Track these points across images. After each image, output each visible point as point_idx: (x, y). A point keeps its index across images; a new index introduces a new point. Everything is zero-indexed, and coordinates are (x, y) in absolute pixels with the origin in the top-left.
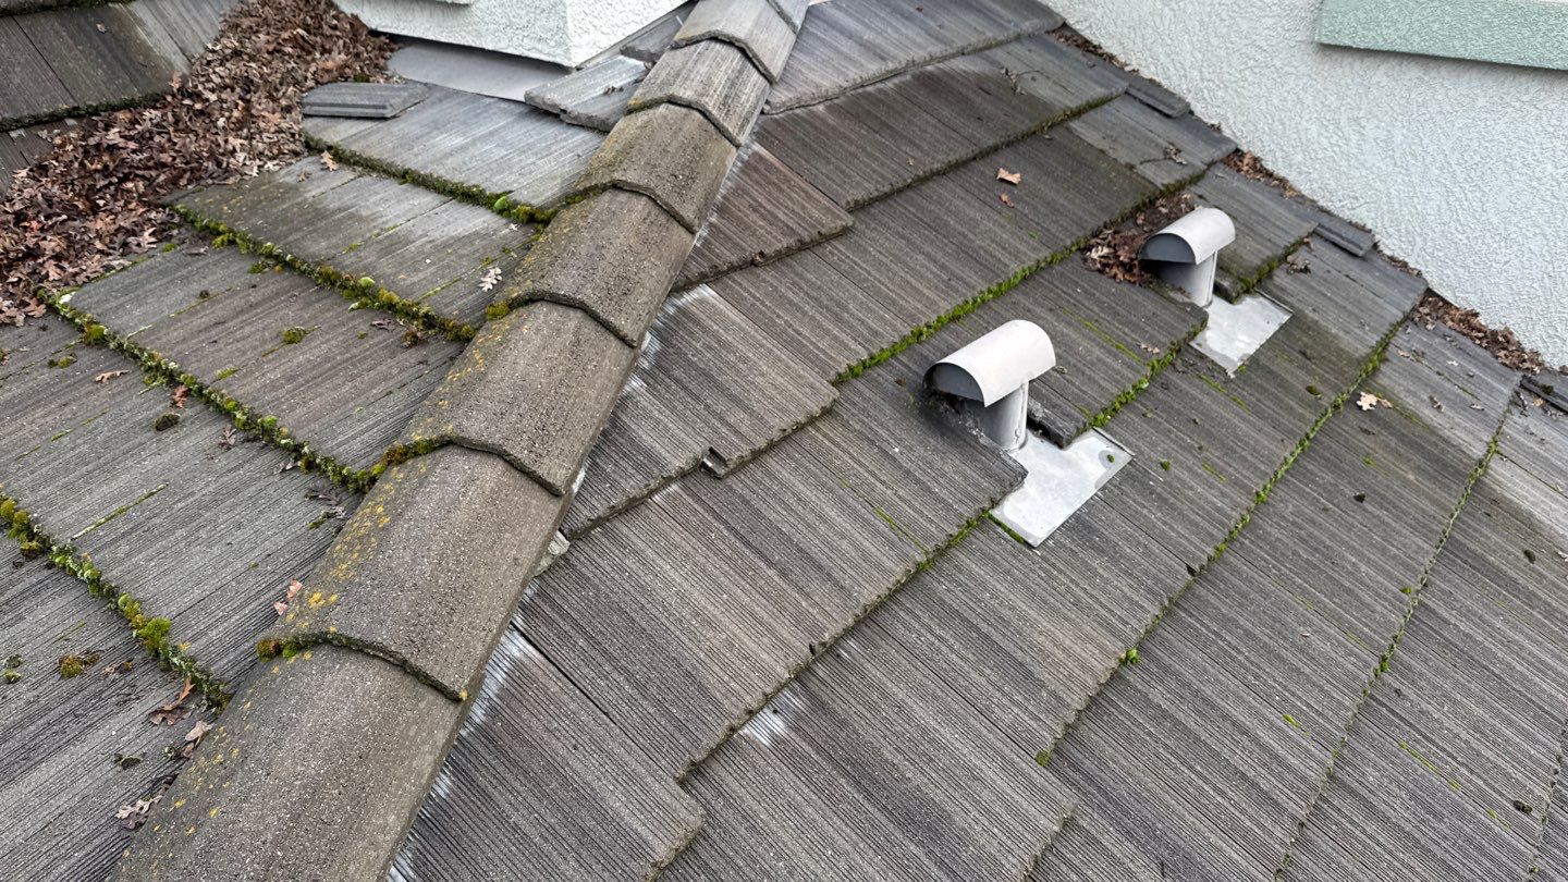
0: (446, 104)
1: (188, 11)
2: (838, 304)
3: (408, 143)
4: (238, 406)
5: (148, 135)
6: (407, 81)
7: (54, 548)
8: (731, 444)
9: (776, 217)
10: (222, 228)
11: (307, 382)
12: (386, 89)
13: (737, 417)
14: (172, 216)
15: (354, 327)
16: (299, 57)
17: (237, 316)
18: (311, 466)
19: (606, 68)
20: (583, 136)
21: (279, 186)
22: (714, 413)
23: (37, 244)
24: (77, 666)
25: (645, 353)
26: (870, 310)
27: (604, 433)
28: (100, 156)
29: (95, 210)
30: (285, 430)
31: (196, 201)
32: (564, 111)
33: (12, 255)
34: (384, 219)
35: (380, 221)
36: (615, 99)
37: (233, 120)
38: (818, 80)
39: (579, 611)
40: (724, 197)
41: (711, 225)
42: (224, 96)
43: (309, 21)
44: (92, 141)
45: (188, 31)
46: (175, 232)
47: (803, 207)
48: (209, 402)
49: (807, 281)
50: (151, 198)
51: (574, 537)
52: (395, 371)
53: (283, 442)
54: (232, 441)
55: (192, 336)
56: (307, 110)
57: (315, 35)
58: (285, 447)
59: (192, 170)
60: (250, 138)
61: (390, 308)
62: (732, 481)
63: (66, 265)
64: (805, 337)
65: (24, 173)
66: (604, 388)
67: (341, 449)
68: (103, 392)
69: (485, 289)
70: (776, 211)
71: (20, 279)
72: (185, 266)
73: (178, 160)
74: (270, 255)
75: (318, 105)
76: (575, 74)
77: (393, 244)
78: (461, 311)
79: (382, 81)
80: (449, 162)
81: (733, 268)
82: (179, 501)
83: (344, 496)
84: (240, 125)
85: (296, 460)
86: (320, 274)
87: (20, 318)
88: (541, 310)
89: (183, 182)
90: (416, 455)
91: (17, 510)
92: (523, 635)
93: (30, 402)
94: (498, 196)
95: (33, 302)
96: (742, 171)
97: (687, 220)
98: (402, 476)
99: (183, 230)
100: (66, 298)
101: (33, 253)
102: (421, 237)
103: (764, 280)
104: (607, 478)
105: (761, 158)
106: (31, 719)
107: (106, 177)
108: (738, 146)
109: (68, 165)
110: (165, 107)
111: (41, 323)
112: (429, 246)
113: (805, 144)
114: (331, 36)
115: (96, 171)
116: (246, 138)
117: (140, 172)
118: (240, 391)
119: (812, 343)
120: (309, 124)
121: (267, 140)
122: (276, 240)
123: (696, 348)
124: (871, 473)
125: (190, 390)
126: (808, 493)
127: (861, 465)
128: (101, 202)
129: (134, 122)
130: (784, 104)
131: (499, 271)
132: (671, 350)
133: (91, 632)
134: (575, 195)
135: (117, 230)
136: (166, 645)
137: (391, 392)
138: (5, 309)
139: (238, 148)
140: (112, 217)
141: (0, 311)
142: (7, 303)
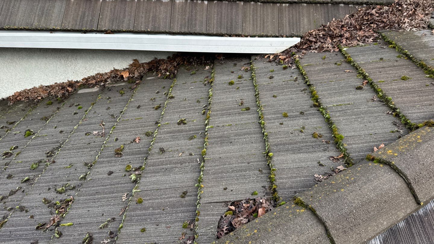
4: (381, 91)
5: (382, 13)
7: (322, 107)
10: (393, 43)
11: (405, 92)
14: (379, 36)
15: (425, 82)
17: (389, 67)
18: (397, 115)
21: (415, 36)
23: (343, 34)
24: (317, 136)
28: (368, 16)
29: (361, 29)
30: (393, 103)
31: (389, 34)
33: (337, 35)
37: (409, 14)
42: (409, 7)
44: (368, 11)
46: (379, 40)
48: (373, 87)
50: (376, 30)
53: (391, 105)
54: (375, 100)
55: (375, 68)
56: (432, 16)
58: (391, 107)
59: (391, 25)
60: (412, 20)
65: (348, 16)
67: (409, 115)
68: (345, 75)
71: (336, 41)
72: (379, 50)
73: (388, 22)
74: (405, 54)
82: (356, 109)
83: (404, 128)
84: (411, 16)
85: (393, 112)
86: (420, 63)
87: (332, 51)
89: (387, 28)
91: (316, 94)
93: (328, 71)
95: (336, 48)
98: (429, 130)
99: (381, 41)
100: (345, 49)
101: (341, 36)
106: (303, 142)
107: (367, 22)
109: (359, 16)
110: (391, 6)
111: (336, 53)
115: (365, 19)
116: (410, 20)
117: (376, 22)
118: (382, 87)
121: (417, 22)
125: (369, 82)
128: (363, 28)
129: (380, 9)
133: (323, 130)
135: (364, 36)
136: (340, 142)
137: (431, 105)
138: (329, 47)
139: (407, 22)
140: (364, 32)
141: (328, 47)
142: (331, 46)
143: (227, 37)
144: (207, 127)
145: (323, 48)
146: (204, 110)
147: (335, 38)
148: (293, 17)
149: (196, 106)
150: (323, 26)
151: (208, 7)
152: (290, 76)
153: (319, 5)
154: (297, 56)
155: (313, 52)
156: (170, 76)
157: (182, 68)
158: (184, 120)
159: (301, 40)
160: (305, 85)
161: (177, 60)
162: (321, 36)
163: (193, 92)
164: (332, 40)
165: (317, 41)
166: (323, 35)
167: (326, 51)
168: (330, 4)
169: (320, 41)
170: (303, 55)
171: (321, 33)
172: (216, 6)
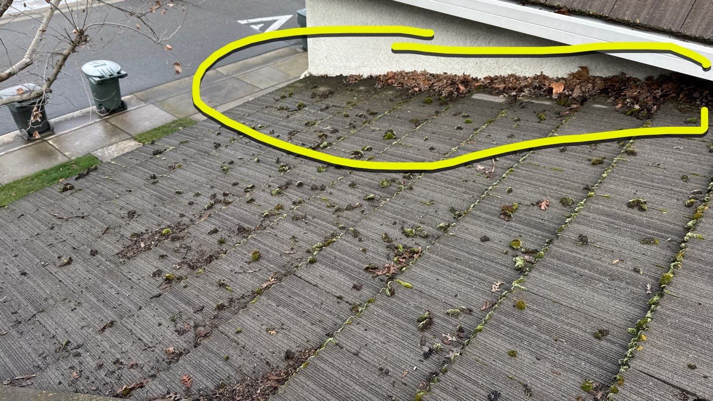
144: (689, 234)
146: (693, 198)
149: (676, 186)
156: (639, 112)
157: (671, 105)
158: (642, 203)
161: (664, 85)
163: (679, 157)
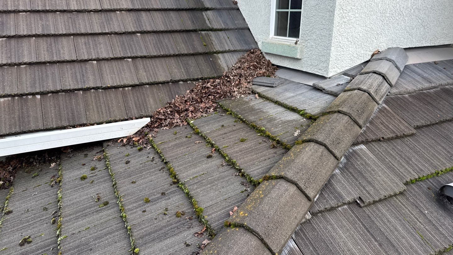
0: (289, 85)
1: (230, 57)
2: (408, 158)
3: (278, 94)
4: (227, 156)
5: (216, 85)
6: (280, 78)
7: (180, 183)
8: (367, 197)
9: (389, 127)
10: (229, 110)
11: (245, 153)
12: (274, 79)
13: (369, 188)
14: (218, 106)
15: (258, 140)
16: (254, 70)
17: (229, 133)
18: (243, 175)
19: (338, 78)
20: (328, 97)
21: (244, 101)
22: (362, 185)
23: (188, 108)
24: (180, 215)
25: (341, 162)
26: (420, 162)
27: (326, 185)
28: (205, 89)
29: (202, 102)
30: (238, 165)
31: (224, 103)
32: (324, 89)
33: (182, 110)
34: (269, 113)
35: (268, 113)
36: (340, 87)
38: (407, 87)
39: (312, 239)
40: (372, 119)
41: (367, 127)
42: (235, 78)
43: (258, 61)
44: (204, 86)
45: (229, 61)
46: (218, 109)
47: (398, 125)
48: (220, 153)
49: (398, 149)
50: (214, 100)
51: (313, 214)
52: (267, 154)
53: (237, 167)
54: (224, 164)
55: (219, 136)
56: (254, 83)
57: (259, 64)
58: (237, 169)
59: (224, 95)
60: (239, 88)
61: (268, 137)
62: (365, 209)
63: (193, 114)
64: (395, 167)
65: (188, 91)
66: (328, 171)
67: (251, 173)
68: (197, 146)
69: (295, 136)
70: (389, 125)
71: (183, 116)
72: (219, 118)
73: (222, 92)
74: (240, 118)
75: (257, 82)
76: (328, 79)
77: (271, 120)
78: (288, 141)
79: (273, 77)
80: (289, 100)
81: (373, 141)
82: (210, 177)
83: (250, 186)
84: (237, 85)
85: (239, 173)
86: (251, 125)
87: (182, 125)
88: (312, 144)
89: (222, 97)
90: (272, 179)
91: (174, 171)
92: (294, 241)
93: (180, 145)
94: (301, 111)
95: (185, 121)
96: (379, 112)
97: (360, 124)
98: (267, 184)
99: (220, 109)
100: (192, 122)
101: (187, 110)
102: (279, 119)
103: (383, 146)
104: (325, 199)
105: (385, 108)
106: (168, 226)
107: (205, 94)
108: (378, 104)
109: (198, 91)
110: (221, 79)
111: (186, 127)
112: (280, 122)
113: (400, 106)
114: (262, 65)
115: (204, 93)
116: (238, 88)
117: (213, 94)
118: (227, 152)
119: (398, 169)
120: (253, 86)
121: (243, 90)
122: (242, 115)
123: (358, 164)
124: (416, 218)
125: (216, 149)
126: (392, 219)
127: (412, 214)
128: (203, 100)
129: (214, 82)
130: (394, 93)
131: (299, 131)
132: (350, 163)
133: (184, 207)
134: (326, 113)
135: (205, 107)
136: (201, 215)
137: (266, 160)
138: (179, 122)
139: (236, 91)
140: (205, 104)
141: (177, 122)
142: (179, 121)
143: (70, 128)
144: (59, 239)
145: (173, 123)
146: (53, 217)
147: (181, 113)
148: (138, 99)
149: (43, 216)
150: (168, 103)
151: (42, 101)
152: (146, 157)
153: (160, 85)
154: (150, 135)
155: (164, 129)
156: (4, 185)
158: (28, 239)
159: (151, 120)
160: (162, 163)
161: (12, 163)
162: (169, 112)
163: (37, 199)
164: (180, 115)
165: (167, 118)
166: (171, 112)
167: (176, 126)
168: (171, 83)
169: (169, 118)
170: (155, 134)
171: (168, 111)
172: (52, 99)
